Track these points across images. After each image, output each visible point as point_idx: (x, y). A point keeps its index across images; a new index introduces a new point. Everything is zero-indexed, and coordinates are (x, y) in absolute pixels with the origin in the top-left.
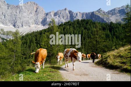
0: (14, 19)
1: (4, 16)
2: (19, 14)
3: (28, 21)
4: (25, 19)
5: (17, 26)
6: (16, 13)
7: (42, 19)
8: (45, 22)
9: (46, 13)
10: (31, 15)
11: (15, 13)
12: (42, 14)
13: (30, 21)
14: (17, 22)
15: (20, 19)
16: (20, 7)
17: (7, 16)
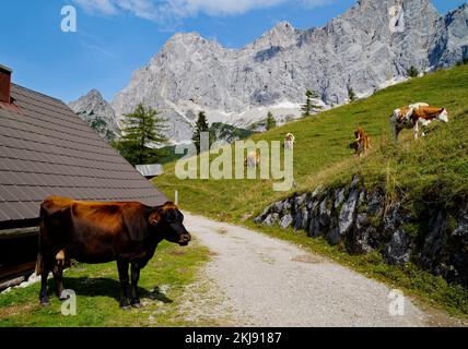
0: (321, 74)
1: (292, 72)
2: (333, 53)
3: (369, 70)
4: (355, 67)
5: (332, 98)
6: (325, 52)
7: (424, 46)
8: (440, 55)
9: (443, 15)
10: (378, 45)
11: (322, 55)
12: (425, 25)
13: (377, 69)
14: (332, 84)
15: (340, 69)
16: (336, 27)
17: (298, 70)
